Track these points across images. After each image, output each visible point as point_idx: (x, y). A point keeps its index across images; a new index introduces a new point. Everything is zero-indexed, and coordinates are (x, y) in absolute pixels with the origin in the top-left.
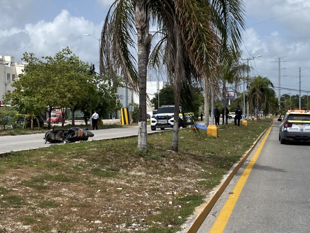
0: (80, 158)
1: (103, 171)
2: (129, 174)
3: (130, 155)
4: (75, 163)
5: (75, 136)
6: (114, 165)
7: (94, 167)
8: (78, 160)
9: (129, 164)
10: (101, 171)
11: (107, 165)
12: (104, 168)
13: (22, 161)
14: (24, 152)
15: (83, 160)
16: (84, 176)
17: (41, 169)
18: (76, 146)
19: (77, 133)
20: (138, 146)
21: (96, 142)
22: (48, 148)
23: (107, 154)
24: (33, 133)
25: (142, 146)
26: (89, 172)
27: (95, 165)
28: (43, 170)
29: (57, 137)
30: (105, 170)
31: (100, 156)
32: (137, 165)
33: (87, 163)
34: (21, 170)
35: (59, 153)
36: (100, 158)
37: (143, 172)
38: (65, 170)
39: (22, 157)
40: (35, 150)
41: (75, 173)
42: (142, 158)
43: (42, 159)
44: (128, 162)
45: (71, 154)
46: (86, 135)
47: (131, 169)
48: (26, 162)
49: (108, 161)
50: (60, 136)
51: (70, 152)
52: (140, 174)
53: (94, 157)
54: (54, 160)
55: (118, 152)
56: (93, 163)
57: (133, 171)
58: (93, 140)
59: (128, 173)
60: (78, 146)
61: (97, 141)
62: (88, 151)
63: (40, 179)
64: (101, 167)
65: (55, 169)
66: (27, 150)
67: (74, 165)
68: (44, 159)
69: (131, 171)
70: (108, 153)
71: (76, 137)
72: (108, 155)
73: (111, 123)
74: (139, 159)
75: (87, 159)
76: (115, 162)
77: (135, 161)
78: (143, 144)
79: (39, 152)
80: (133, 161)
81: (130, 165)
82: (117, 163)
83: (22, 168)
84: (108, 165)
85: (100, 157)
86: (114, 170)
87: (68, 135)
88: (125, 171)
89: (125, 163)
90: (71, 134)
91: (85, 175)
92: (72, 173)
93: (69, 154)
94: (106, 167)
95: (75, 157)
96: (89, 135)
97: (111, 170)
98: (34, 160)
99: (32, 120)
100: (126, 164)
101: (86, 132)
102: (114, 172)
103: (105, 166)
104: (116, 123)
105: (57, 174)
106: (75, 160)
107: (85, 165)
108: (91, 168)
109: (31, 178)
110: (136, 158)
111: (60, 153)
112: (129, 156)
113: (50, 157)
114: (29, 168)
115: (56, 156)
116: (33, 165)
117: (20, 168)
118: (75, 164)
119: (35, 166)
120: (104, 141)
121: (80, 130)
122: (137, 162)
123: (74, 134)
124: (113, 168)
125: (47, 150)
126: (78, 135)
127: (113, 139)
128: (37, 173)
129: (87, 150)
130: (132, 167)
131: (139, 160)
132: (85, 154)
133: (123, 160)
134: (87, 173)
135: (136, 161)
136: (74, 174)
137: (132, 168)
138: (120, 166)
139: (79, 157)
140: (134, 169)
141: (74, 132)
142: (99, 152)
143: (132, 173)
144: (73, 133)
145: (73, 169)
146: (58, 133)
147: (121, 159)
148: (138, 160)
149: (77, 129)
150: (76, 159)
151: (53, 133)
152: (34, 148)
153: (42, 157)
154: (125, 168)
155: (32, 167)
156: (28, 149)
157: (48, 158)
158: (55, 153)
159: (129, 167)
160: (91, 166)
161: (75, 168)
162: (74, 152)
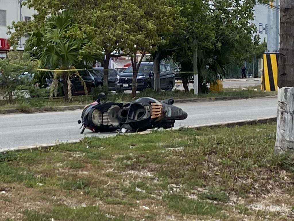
0: (143, 168)
1: (192, 201)
2: (251, 209)
3: (256, 165)
4: (128, 181)
5: (145, 117)
6: (217, 187)
7: (172, 189)
8: (136, 172)
9: (252, 184)
10: (186, 201)
11: (201, 187)
12: (193, 193)
13: (12, 173)
14: (21, 153)
15: (149, 173)
16: (145, 210)
17: (50, 194)
18: (140, 141)
19: (149, 111)
20: (277, 144)
21: (188, 132)
22: (77, 145)
23: (205, 161)
24: (68, 107)
25: (286, 144)
26: (158, 203)
27: (174, 185)
28: (55, 195)
29: (107, 120)
30: (195, 197)
31: (188, 164)
32: (272, 189)
33: (156, 181)
34: (7, 194)
35: (97, 155)
36: (188, 170)
37: (283, 205)
38: (103, 197)
39: (15, 164)
40: (46, 148)
41: (124, 204)
42: (285, 172)
43: (58, 170)
44: (250, 181)
45: (123, 159)
46: (170, 115)
47: (257, 197)
48: (22, 175)
49: (205, 177)
50: (113, 116)
51: (123, 154)
52: (277, 208)
53: (174, 168)
54: (85, 172)
55: (229, 157)
56: (170, 180)
57: (260, 201)
58: (182, 128)
59: (249, 207)
60: (145, 142)
61: (191, 129)
62: (161, 153)
63: (44, 216)
64: (188, 192)
65: (82, 193)
66: (29, 149)
67: (127, 184)
68: (63, 170)
69: (257, 201)
70: (206, 158)
71: (146, 120)
72: (206, 164)
73: (240, 88)
74: (277, 173)
75: (157, 171)
76: (221, 179)
77: (268, 179)
78: (288, 139)
79: (55, 153)
80: (263, 179)
81: (255, 188)
82: (224, 182)
83: (9, 190)
84: (205, 186)
85: (187, 167)
86: (216, 199)
87: (130, 116)
88: (242, 202)
89: (244, 182)
90: (138, 113)
91: (147, 208)
92: (118, 203)
93: (118, 160)
94: (199, 191)
95: (130, 167)
96: (176, 115)
97: (209, 198)
98: (39, 173)
99: (69, 80)
100: (246, 185)
101: (170, 109)
102: (215, 202)
103: (196, 189)
104: (253, 87)
105: (84, 205)
106: (130, 174)
107: (151, 185)
108: (164, 193)
109: (22, 215)
110: (271, 171)
111: (100, 156)
112: (255, 167)
113: (77, 166)
114: (23, 191)
115: (90, 163)
116: (36, 184)
117: (4, 190)
118: (130, 183)
119: (38, 186)
120: (208, 128)
121: (155, 104)
122: (271, 182)
123: (142, 114)
124: (215, 195)
125: (73, 148)
126: (151, 116)
127: (229, 125)
128: (39, 203)
129: (159, 151)
130: (259, 193)
131: (277, 175)
132: (153, 160)
133: (240, 176)
134: (153, 205)
135: (270, 179)
136: (122, 206)
137: (258, 195)
138: (232, 190)
139: (139, 166)
140: (264, 198)
141: (144, 108)
142: (186, 156)
143: (258, 205)
144: (142, 110)
145: (122, 194)
146: (109, 111)
147: (235, 174)
148: (274, 177)
149: (150, 103)
150: (132, 172)
151: (96, 110)
152: (44, 145)
153: (60, 164)
154: (243, 195)
155: (32, 187)
156: (32, 147)
157: (71, 168)
158: (89, 157)
159: (253, 193)
160: (164, 187)
161: (127, 191)
162: (131, 154)
